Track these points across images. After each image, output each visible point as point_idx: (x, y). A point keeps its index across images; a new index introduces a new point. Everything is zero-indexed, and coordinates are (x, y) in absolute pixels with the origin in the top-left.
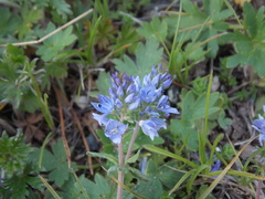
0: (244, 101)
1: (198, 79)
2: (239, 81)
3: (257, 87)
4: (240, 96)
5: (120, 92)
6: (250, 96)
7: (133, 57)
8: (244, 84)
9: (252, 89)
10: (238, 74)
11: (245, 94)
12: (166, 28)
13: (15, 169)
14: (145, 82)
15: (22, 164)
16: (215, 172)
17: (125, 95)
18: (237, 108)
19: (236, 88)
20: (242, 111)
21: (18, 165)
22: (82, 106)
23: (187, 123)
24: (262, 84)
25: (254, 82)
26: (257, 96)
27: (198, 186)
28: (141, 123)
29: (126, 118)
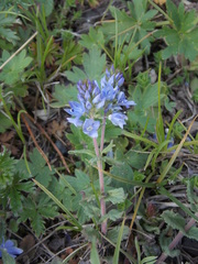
0: (181, 86)
1: (140, 74)
2: (173, 70)
3: (189, 71)
4: (176, 82)
5: (87, 96)
6: (185, 81)
7: (81, 66)
8: (178, 71)
9: (185, 74)
10: (171, 64)
11: (180, 80)
12: (102, 36)
13: (7, 180)
14: (103, 85)
15: (11, 175)
16: (171, 148)
17: (92, 98)
18: (176, 93)
19: (171, 76)
20: (180, 94)
21: (7, 177)
22: (45, 118)
23: (140, 113)
24: (192, 68)
25: (185, 68)
26: (191, 79)
27: (160, 163)
28: (110, 117)
29: (96, 116)
